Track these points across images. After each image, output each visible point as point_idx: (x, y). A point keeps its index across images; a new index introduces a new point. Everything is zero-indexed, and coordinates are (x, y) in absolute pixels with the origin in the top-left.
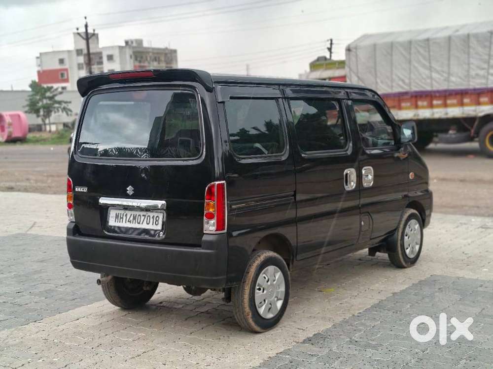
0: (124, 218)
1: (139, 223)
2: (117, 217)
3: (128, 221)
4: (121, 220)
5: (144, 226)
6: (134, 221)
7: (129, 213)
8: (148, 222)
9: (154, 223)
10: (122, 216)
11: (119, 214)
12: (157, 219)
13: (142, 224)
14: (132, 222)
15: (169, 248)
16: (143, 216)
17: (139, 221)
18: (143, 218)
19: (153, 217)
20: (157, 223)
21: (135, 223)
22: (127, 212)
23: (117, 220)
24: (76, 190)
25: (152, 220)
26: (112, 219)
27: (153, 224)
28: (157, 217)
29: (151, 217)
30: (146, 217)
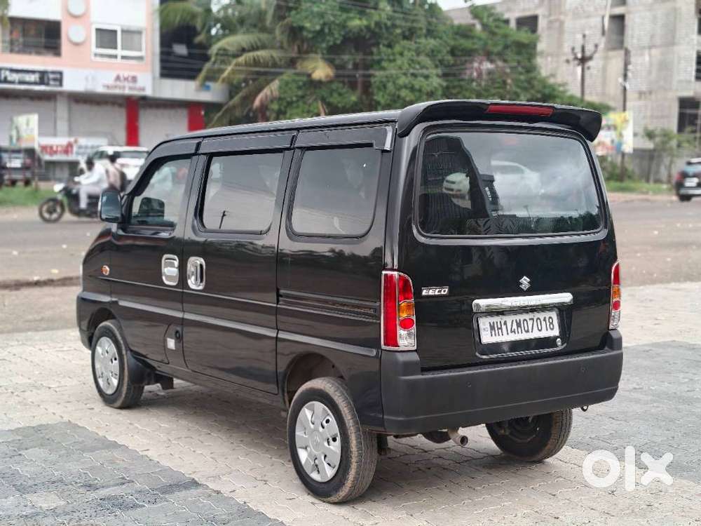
0: (504, 327)
1: (527, 331)
2: (492, 328)
3: (511, 332)
5: (535, 334)
7: (509, 319)
9: (548, 327)
10: (499, 326)
12: (551, 321)
16: (530, 319)
17: (526, 329)
18: (530, 323)
22: (505, 318)
23: (493, 333)
24: (424, 293)
25: (543, 323)
26: (486, 333)
29: (542, 320)
30: (535, 320)
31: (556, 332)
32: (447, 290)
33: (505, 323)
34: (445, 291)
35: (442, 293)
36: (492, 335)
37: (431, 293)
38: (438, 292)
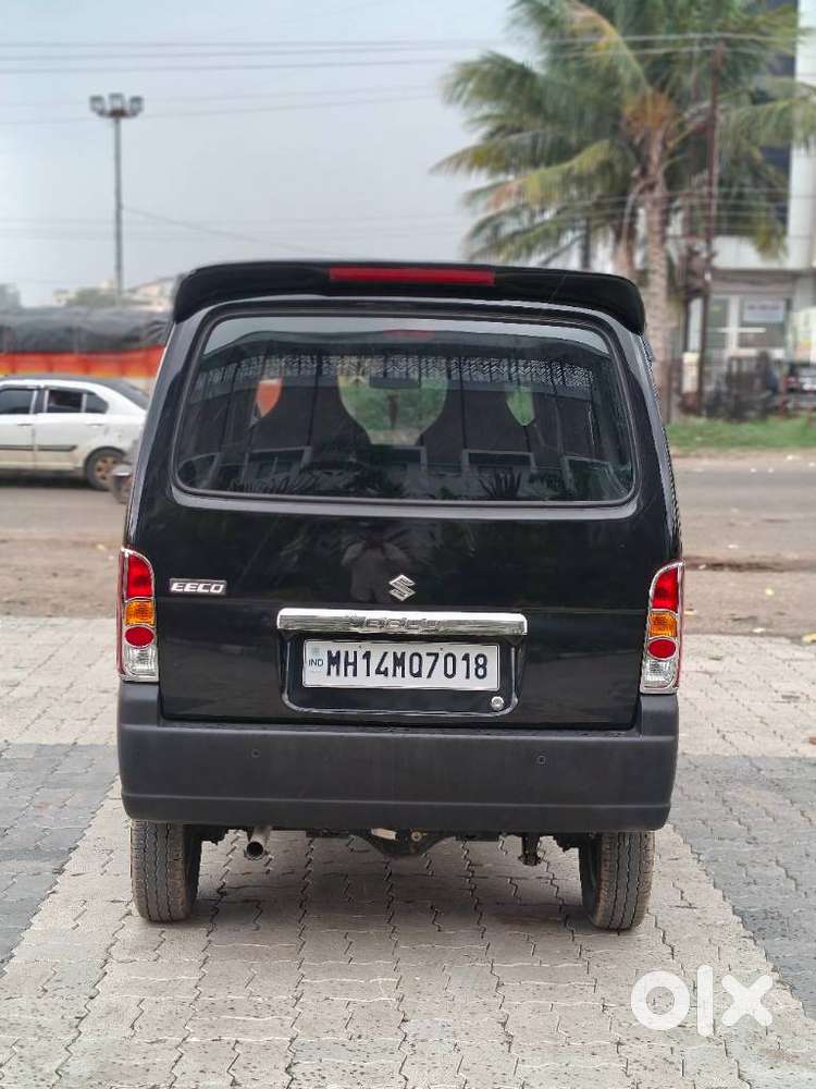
0: (361, 664)
1: (419, 675)
2: (333, 660)
4: (350, 668)
5: (438, 682)
6: (399, 670)
8: (450, 672)
10: (351, 660)
11: (338, 653)
12: (481, 661)
13: (429, 676)
14: (391, 672)
15: (534, 738)
16: (429, 654)
19: (466, 658)
20: (481, 672)
21: (403, 676)
24: (175, 587)
27: (468, 677)
28: (479, 656)
31: (491, 682)
32: (222, 586)
33: (367, 656)
34: (217, 588)
35: (212, 590)
36: (329, 673)
37: (189, 588)
38: (204, 588)
